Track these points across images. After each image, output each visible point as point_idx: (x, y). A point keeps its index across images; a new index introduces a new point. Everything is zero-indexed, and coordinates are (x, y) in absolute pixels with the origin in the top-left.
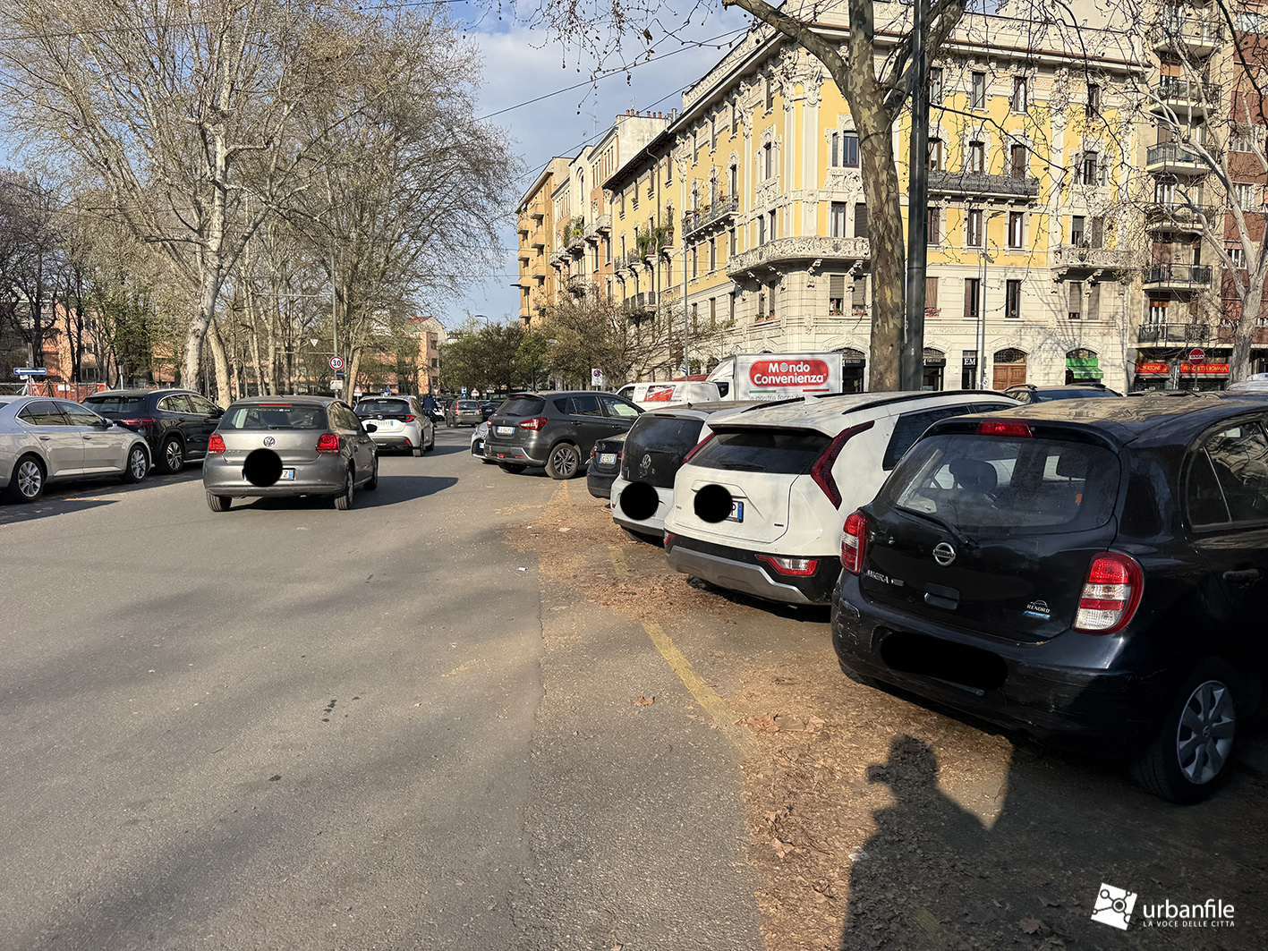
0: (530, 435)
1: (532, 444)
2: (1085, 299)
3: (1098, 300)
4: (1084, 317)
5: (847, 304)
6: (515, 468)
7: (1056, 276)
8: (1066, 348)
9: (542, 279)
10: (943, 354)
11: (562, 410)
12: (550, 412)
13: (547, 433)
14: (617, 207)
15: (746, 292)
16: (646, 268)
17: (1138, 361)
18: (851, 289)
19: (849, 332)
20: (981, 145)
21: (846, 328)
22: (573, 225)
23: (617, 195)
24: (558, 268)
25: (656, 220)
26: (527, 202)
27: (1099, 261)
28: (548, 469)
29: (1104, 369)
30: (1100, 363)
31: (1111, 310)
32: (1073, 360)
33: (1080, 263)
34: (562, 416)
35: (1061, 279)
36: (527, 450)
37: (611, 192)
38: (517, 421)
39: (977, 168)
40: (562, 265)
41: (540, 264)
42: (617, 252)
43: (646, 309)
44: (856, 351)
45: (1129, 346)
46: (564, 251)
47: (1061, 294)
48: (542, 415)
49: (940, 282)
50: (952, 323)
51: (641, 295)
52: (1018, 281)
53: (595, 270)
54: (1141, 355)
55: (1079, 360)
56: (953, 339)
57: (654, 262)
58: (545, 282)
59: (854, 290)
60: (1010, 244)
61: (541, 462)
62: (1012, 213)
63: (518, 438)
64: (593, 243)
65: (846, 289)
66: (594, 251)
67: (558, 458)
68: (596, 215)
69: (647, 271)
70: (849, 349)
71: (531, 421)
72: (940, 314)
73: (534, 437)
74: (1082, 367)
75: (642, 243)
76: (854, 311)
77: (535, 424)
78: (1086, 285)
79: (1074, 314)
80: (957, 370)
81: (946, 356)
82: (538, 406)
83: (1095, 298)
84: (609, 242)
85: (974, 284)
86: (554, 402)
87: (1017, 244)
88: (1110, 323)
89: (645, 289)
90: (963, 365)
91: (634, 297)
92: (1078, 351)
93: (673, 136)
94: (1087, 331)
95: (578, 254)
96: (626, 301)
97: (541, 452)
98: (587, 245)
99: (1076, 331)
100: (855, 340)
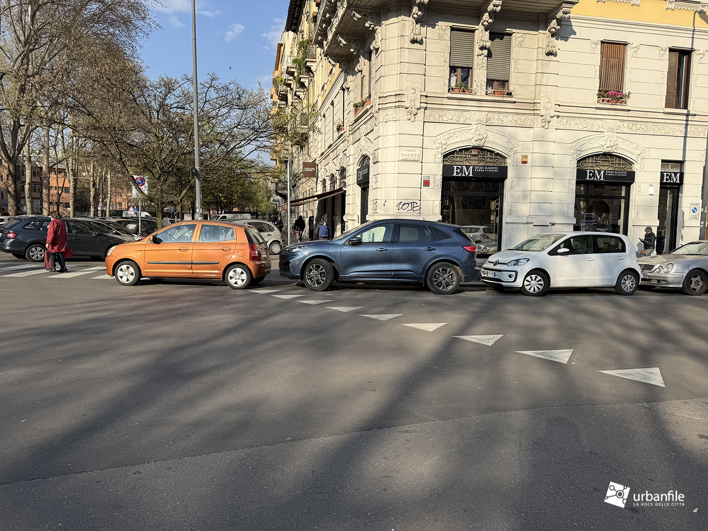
5: (479, 76)
10: (631, 163)
18: (485, 52)
19: (479, 122)
21: (475, 115)
44: (492, 152)
49: (629, 51)
50: (646, 116)
56: (648, 141)
59: (489, 55)
65: (477, 51)
70: (480, 149)
72: (629, 101)
76: (491, 89)
80: (651, 190)
81: (635, 168)
85: (682, 58)
90: (662, 183)
100: (490, 134)
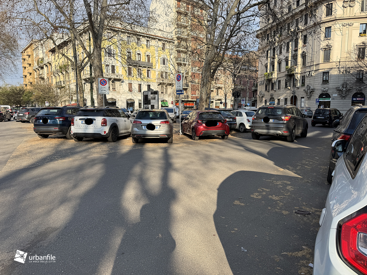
0: (26, 115)
1: (27, 117)
2: (164, 90)
3: (167, 90)
4: (164, 93)
5: (111, 88)
6: (24, 122)
7: (158, 84)
8: (161, 100)
9: (31, 74)
11: (33, 111)
12: (30, 111)
13: (30, 115)
14: (53, 57)
15: (87, 83)
16: (62, 74)
17: (176, 103)
19: (112, 94)
20: (140, 54)
22: (40, 60)
23: (53, 54)
24: (36, 71)
25: (64, 62)
26: (25, 50)
27: (166, 81)
28: (30, 121)
29: (169, 104)
30: (168, 103)
31: (170, 92)
32: (163, 102)
33: (162, 82)
34: (33, 112)
35: (159, 85)
36: (26, 118)
37: (51, 53)
38: (23, 113)
39: (139, 60)
40: (37, 70)
41: (30, 69)
42: (54, 69)
43: (62, 85)
44: (114, 99)
45: (174, 100)
46: (37, 67)
47: (159, 88)
48: (29, 112)
49: (133, 84)
50: (135, 94)
51: (61, 81)
52: (150, 85)
53: (47, 73)
54: (176, 101)
55: (164, 102)
57: (64, 73)
58: (32, 74)
59: (112, 85)
60: (148, 77)
61: (29, 120)
62: (148, 70)
63: (23, 116)
64: (47, 66)
65: (110, 85)
66: (47, 68)
67: (32, 119)
68: (47, 58)
69: (62, 75)
70: (112, 98)
71: (26, 113)
72: (133, 91)
73: (27, 116)
74: (164, 104)
75: (61, 68)
76: (113, 90)
77: (27, 113)
78: (164, 87)
79: (162, 93)
80: (137, 104)
81: (135, 101)
82: (28, 110)
83: (166, 89)
84: (51, 66)
85: (140, 85)
86: (31, 109)
87: (149, 77)
88: (170, 95)
89: (62, 80)
90: (139, 103)
91: (59, 82)
92: (163, 100)
93: (67, 42)
94: (165, 96)
95: (42, 68)
96: (56, 83)
97: (28, 118)
98: (45, 66)
99: (163, 96)
100: (113, 96)
